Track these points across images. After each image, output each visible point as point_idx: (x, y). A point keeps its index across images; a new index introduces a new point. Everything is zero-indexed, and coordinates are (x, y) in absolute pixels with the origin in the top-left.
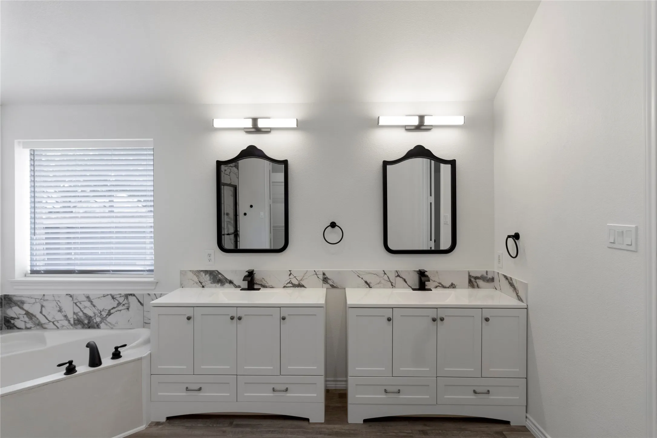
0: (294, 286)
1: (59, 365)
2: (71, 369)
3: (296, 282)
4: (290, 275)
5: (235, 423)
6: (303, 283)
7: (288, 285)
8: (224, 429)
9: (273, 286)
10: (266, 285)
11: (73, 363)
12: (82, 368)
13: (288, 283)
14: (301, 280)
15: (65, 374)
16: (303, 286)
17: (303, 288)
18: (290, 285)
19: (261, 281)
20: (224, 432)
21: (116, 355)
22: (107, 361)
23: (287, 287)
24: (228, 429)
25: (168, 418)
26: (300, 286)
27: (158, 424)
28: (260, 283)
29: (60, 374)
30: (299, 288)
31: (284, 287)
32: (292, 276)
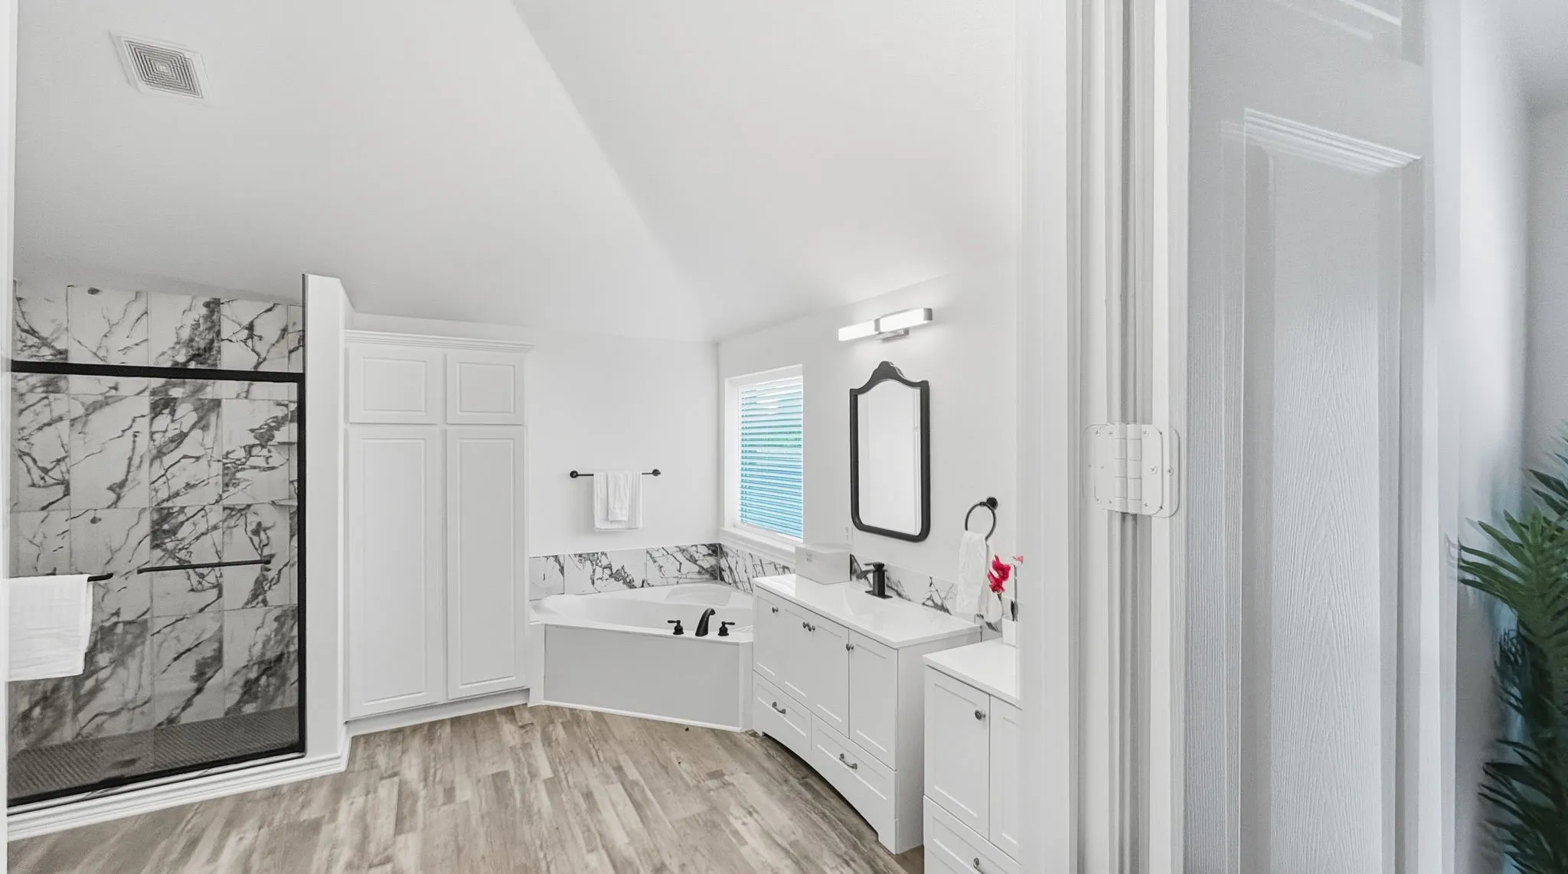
0: (936, 606)
1: (669, 622)
2: (679, 630)
3: (939, 603)
4: (931, 585)
5: (808, 780)
6: (947, 605)
7: (927, 603)
8: (791, 778)
9: (911, 598)
10: (903, 593)
11: (681, 624)
12: (690, 632)
13: (928, 599)
14: (945, 598)
15: (674, 633)
16: (947, 611)
17: (947, 614)
18: (930, 603)
19: (897, 585)
20: (786, 781)
21: (723, 632)
22: (713, 634)
23: (927, 605)
24: (793, 781)
25: (765, 735)
26: (943, 608)
27: (754, 734)
28: (896, 588)
29: (670, 631)
30: (942, 613)
31: (924, 604)
32: (932, 588)
